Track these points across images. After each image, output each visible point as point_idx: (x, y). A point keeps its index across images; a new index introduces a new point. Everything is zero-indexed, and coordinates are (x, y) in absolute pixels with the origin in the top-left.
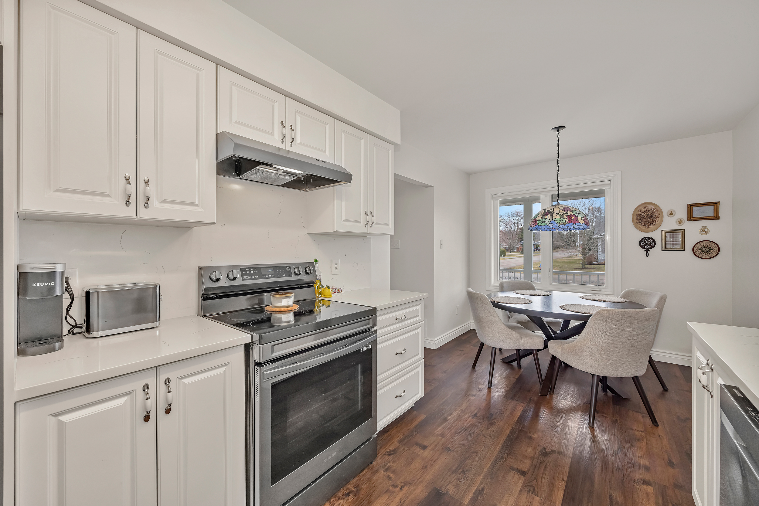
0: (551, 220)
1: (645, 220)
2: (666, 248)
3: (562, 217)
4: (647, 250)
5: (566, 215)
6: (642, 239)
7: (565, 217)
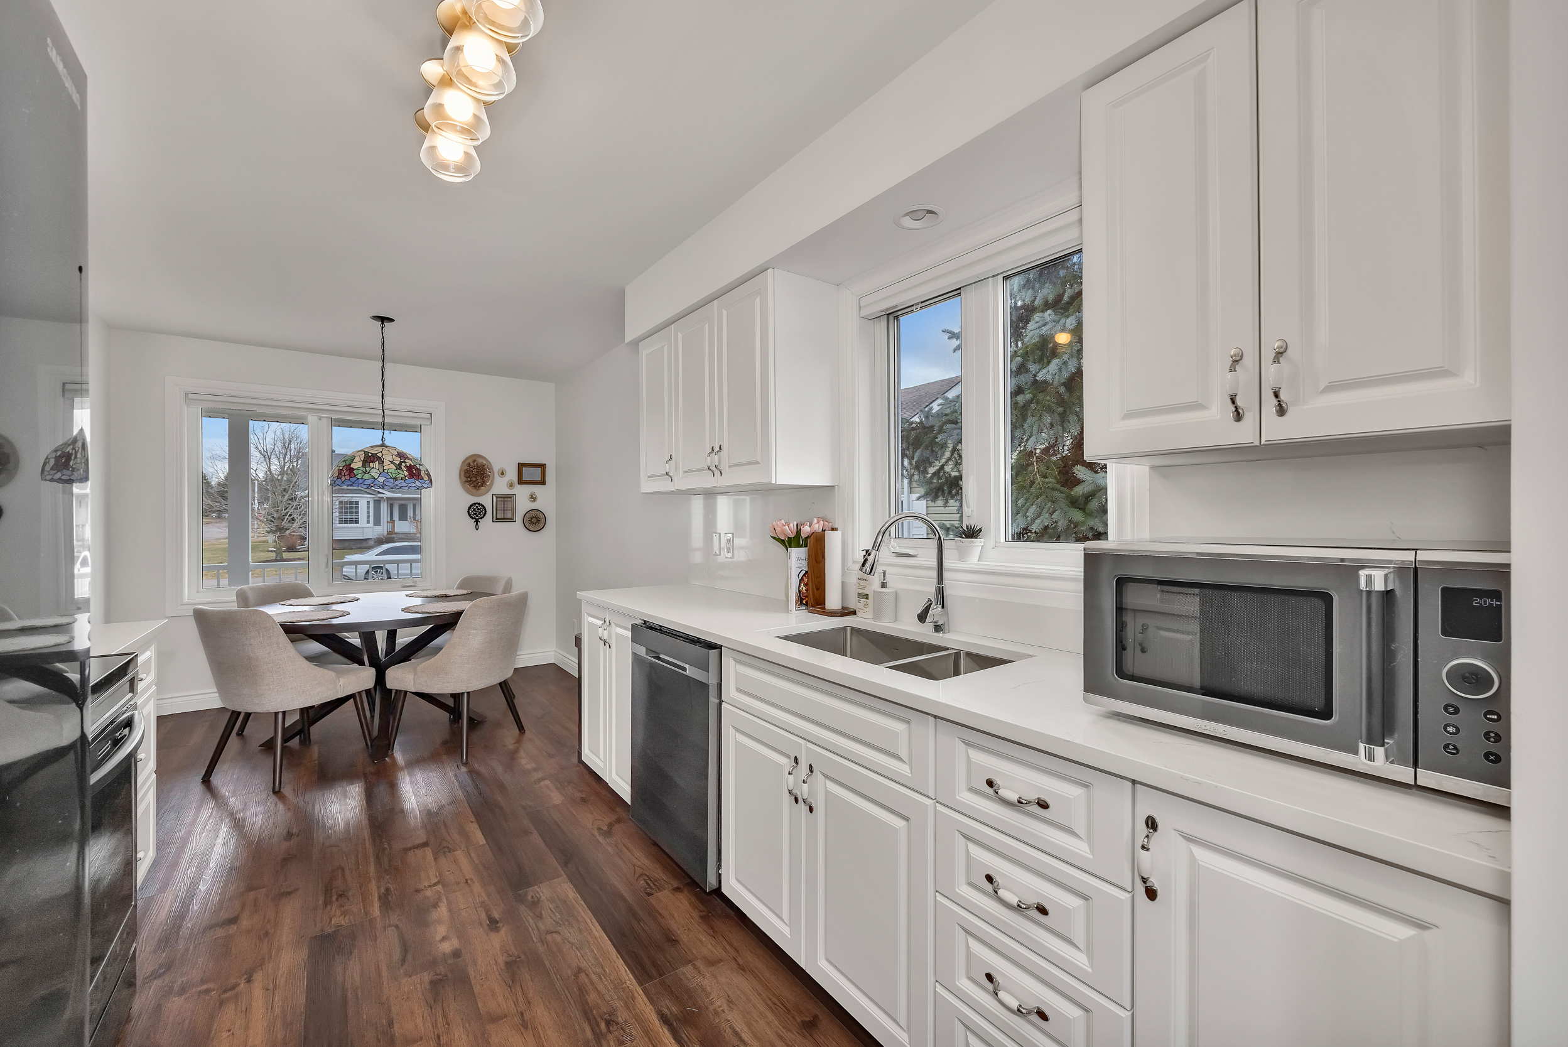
0: (382, 471)
1: (474, 479)
2: (497, 519)
3: (399, 467)
4: (477, 521)
5: (403, 464)
6: (471, 506)
7: (404, 469)
